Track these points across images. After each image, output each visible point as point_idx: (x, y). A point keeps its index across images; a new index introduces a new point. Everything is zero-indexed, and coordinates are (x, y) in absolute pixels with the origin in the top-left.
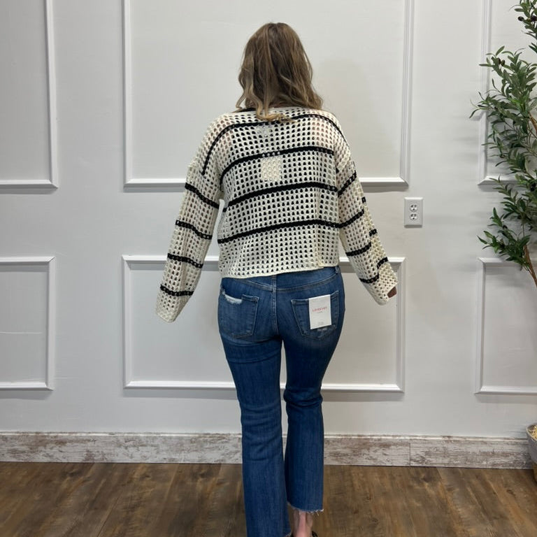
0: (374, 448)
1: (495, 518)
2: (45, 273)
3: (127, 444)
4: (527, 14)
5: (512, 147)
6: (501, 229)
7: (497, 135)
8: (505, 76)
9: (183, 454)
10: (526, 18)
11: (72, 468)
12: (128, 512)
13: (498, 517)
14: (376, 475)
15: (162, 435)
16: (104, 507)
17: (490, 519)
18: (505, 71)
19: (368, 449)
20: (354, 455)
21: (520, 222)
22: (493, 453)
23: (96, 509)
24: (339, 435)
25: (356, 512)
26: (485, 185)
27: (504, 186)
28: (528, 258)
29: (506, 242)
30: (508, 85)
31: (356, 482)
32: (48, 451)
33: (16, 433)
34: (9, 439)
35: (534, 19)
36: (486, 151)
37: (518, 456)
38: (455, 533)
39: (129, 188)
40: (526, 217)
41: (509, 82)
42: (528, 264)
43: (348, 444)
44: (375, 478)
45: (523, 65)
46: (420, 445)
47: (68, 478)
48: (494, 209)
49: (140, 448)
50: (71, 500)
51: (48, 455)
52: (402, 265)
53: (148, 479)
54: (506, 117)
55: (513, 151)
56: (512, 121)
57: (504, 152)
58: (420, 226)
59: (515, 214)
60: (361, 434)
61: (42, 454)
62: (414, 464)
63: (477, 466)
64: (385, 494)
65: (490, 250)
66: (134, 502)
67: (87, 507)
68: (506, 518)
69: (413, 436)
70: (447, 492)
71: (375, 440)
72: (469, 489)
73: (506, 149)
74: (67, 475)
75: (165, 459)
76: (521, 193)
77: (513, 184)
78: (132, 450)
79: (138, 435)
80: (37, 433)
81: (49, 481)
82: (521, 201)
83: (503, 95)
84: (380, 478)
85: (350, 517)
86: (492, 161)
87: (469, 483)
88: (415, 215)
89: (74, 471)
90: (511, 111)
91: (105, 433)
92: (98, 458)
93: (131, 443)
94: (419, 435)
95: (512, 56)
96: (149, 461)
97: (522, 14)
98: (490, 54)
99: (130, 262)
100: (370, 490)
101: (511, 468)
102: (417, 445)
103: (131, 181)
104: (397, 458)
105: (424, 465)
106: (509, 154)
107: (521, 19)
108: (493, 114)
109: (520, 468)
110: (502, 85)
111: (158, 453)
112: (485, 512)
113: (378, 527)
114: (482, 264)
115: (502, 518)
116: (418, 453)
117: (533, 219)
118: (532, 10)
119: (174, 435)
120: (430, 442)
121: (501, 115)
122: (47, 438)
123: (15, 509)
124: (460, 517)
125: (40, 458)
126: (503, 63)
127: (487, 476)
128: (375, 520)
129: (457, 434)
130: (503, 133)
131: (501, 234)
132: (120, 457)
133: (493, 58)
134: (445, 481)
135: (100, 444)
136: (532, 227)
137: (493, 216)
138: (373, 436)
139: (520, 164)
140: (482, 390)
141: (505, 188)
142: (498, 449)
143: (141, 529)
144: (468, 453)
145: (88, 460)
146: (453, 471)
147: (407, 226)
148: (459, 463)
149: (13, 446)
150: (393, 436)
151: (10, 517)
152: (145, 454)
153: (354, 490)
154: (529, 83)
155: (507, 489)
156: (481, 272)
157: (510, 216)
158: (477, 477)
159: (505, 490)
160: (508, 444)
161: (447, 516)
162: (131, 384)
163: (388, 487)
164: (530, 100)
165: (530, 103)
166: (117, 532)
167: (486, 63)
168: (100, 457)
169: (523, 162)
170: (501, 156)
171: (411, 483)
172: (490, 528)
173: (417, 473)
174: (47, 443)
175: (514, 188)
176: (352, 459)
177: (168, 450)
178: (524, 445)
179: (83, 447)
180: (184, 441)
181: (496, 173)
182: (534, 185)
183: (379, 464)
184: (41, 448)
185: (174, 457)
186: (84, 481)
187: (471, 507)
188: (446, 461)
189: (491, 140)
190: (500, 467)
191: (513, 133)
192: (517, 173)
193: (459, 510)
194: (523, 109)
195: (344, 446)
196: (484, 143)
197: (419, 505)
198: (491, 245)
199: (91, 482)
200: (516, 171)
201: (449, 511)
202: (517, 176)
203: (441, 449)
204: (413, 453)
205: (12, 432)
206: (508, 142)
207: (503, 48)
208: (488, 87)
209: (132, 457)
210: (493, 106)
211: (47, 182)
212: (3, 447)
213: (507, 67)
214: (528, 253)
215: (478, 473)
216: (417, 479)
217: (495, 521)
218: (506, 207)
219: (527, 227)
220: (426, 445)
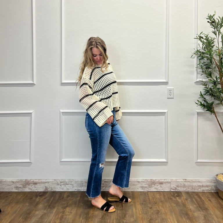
0: (157, 184)
1: (204, 209)
2: (30, 117)
3: (61, 184)
4: (211, 20)
5: (206, 69)
6: (204, 99)
7: (201, 64)
8: (203, 42)
9: (83, 187)
10: (210, 22)
11: (40, 193)
12: (63, 209)
13: (205, 209)
14: (158, 195)
15: (74, 180)
16: (54, 207)
17: (202, 210)
18: (203, 40)
19: (155, 185)
20: (149, 187)
21: (210, 96)
22: (203, 186)
23: (51, 208)
24: (143, 179)
25: (151, 208)
26: (197, 83)
27: (204, 83)
28: (214, 110)
29: (205, 104)
30: (204, 46)
31: (150, 198)
32: (30, 187)
33: (17, 180)
34: (15, 182)
35: (213, 22)
36: (197, 70)
37: (213, 187)
38: (189, 215)
39: (63, 84)
40: (212, 95)
41: (205, 45)
42: (214, 112)
43: (147, 183)
44: (158, 196)
45: (210, 38)
46: (175, 183)
47: (39, 197)
48: (201, 92)
49: (66, 185)
50: (41, 205)
51: (30, 189)
52: (166, 113)
53: (70, 197)
54: (204, 57)
55: (207, 70)
56: (206, 59)
57: (203, 70)
58: (173, 98)
59: (208, 94)
60: (151, 179)
61: (28, 188)
62: (172, 190)
63: (196, 191)
64: (162, 201)
65: (200, 107)
66: (65, 205)
67: (47, 207)
68: (208, 210)
69: (171, 179)
70: (185, 200)
71: (157, 181)
72: (194, 199)
73: (204, 69)
74: (38, 196)
75: (76, 190)
76: (211, 86)
77: (207, 82)
78: (63, 186)
79: (65, 180)
80: (26, 180)
81: (32, 198)
82: (211, 89)
83: (203, 49)
84: (159, 196)
85: (149, 210)
86: (199, 74)
87: (194, 197)
88: (171, 94)
89: (41, 194)
90: (206, 55)
91: (52, 179)
92: (49, 190)
93: (63, 183)
94: (174, 179)
95: (205, 35)
96: (70, 190)
97: (209, 20)
98: (197, 34)
99: (63, 113)
100: (156, 200)
101: (210, 191)
102: (173, 183)
103: (64, 81)
104: (166, 188)
105: (176, 191)
106: (206, 71)
107: (208, 22)
108: (199, 56)
109: (213, 192)
110: (202, 46)
111: (73, 187)
112: (200, 207)
113: (160, 213)
114: (196, 112)
115: (206, 209)
116: (174, 186)
117: (215, 95)
118: (212, 19)
119: (79, 180)
120: (178, 182)
121: (202, 57)
122: (30, 182)
123: (19, 209)
124: (190, 210)
125: (27, 190)
126: (202, 38)
127: (200, 195)
128: (158, 211)
129: (189, 179)
130: (203, 63)
131: (203, 101)
132: (58, 189)
133: (199, 36)
134: (184, 196)
135: (50, 184)
136: (215, 98)
137: (200, 94)
138: (156, 179)
139: (210, 75)
140: (198, 161)
141: (205, 84)
142: (204, 184)
143: (69, 215)
144: (193, 186)
145: (46, 190)
146: (187, 193)
147: (168, 98)
148: (190, 190)
149: (16, 185)
150: (164, 179)
151: (17, 212)
152: (68, 188)
153: (150, 200)
154: (212, 45)
155: (208, 199)
156: (196, 115)
157: (206, 94)
158: (197, 195)
159: (208, 200)
160: (208, 182)
161: (186, 209)
162: (63, 160)
163: (163, 199)
164: (213, 51)
165: (213, 52)
166: (60, 216)
167: (196, 38)
168: (51, 189)
169: (211, 74)
170: (203, 72)
171: (172, 197)
172: (202, 213)
173: (174, 194)
174: (30, 184)
175: (208, 84)
176: (148, 189)
177: (77, 186)
178: (214, 182)
179: (44, 185)
180: (83, 182)
181: (201, 78)
182: (215, 82)
183: (159, 191)
184: (27, 186)
185: (79, 189)
186: (45, 198)
187: (195, 206)
188: (185, 189)
189: (199, 66)
190: (206, 191)
191: (207, 63)
192: (209, 78)
193: (190, 207)
194: (210, 55)
195: (145, 184)
196: (196, 67)
197: (175, 205)
198: (200, 105)
199: (48, 198)
200: (208, 77)
201: (186, 207)
202: (209, 79)
203: (183, 185)
204: (172, 186)
205: (16, 180)
206: (205, 67)
207: (202, 32)
208: (197, 46)
209: (63, 189)
210: (199, 53)
211: (32, 82)
212: (12, 185)
213: (204, 39)
214: (214, 108)
215: (197, 194)
216: (174, 196)
217: (204, 211)
218: (205, 91)
219: (213, 98)
220: (177, 183)
